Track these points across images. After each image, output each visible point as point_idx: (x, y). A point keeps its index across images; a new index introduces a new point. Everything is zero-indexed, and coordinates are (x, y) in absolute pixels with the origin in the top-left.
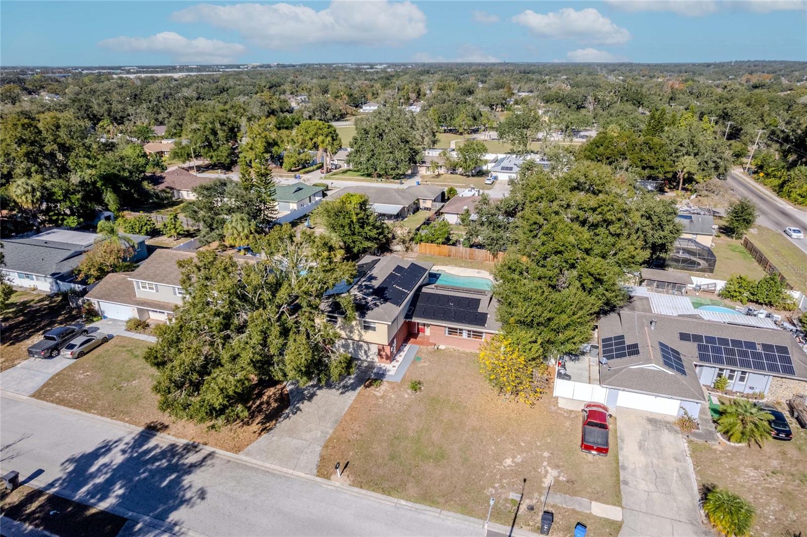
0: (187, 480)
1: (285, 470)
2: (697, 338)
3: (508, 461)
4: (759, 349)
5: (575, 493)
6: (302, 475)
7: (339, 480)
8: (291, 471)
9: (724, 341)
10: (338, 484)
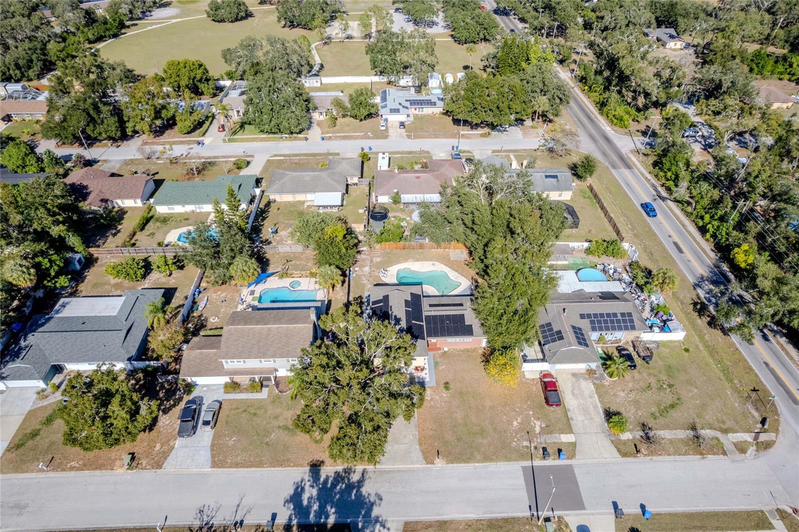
0: (364, 490)
1: (408, 466)
2: (589, 316)
3: (515, 423)
4: (619, 317)
5: (551, 433)
6: (419, 466)
7: (439, 463)
8: (412, 466)
9: (602, 315)
10: (440, 465)
